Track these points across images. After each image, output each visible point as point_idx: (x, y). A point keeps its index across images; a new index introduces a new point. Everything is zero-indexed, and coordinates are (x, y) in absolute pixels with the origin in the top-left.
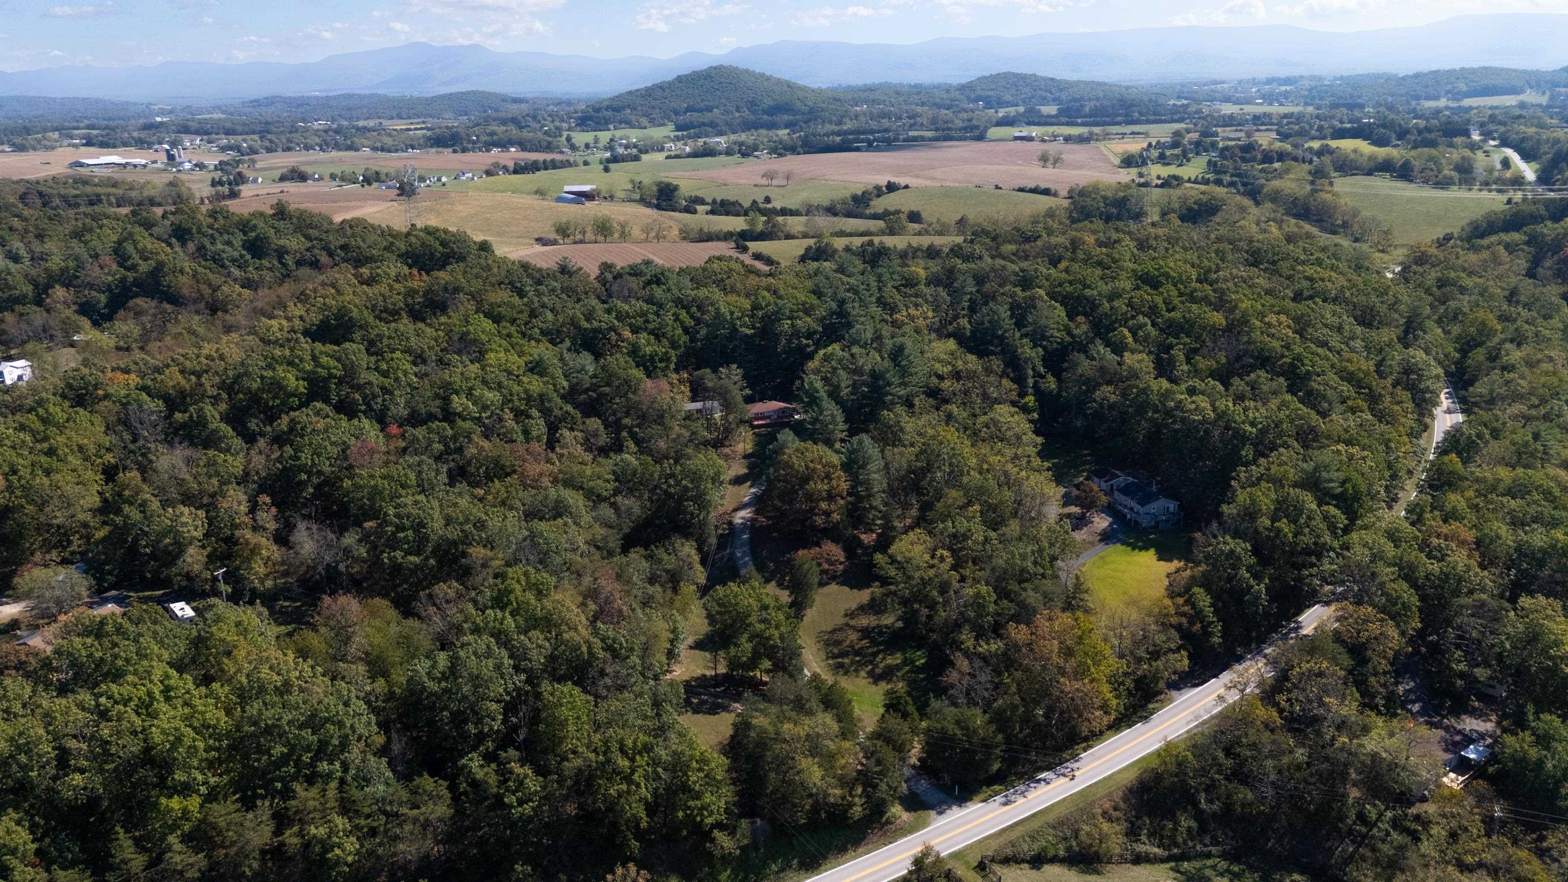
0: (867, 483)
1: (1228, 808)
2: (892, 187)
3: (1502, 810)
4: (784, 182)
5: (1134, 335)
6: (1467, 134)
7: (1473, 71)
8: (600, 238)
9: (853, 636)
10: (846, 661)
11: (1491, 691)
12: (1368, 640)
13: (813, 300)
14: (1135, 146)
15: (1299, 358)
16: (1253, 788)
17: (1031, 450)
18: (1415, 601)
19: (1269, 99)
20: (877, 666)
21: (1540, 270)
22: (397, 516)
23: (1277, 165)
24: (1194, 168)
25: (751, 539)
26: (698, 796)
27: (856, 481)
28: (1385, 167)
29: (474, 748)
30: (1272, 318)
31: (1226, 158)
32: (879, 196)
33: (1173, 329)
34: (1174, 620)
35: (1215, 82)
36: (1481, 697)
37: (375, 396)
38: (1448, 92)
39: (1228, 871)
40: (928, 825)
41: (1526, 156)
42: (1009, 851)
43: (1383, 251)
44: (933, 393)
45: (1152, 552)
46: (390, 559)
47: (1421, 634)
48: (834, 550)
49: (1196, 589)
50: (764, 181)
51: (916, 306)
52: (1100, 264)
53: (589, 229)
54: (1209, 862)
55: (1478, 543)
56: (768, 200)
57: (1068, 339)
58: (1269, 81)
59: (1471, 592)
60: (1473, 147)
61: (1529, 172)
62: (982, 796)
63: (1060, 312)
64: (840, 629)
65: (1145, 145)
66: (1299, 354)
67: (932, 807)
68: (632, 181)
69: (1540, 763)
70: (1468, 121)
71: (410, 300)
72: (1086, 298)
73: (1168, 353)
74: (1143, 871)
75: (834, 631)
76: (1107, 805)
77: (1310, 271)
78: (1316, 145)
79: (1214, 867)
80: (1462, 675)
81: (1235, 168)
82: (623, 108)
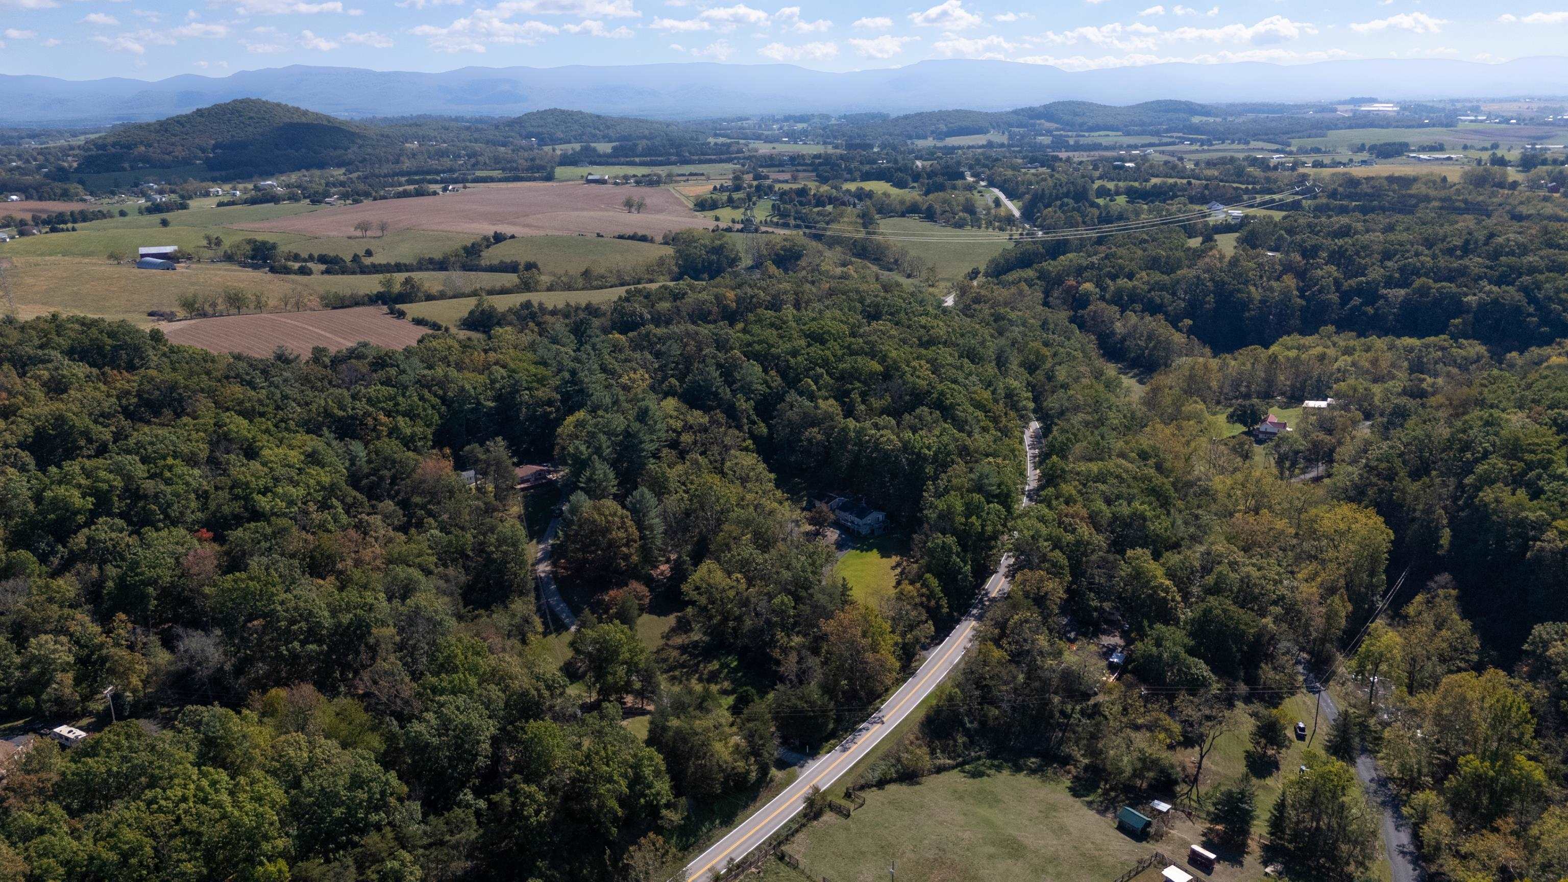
0: (651, 528)
1: (983, 724)
2: (499, 238)
3: (1146, 689)
4: (379, 233)
5: (816, 383)
6: (962, 176)
7: (948, 114)
8: (233, 311)
9: (675, 653)
10: (677, 673)
11: (1112, 617)
12: (1046, 593)
13: (541, 370)
14: (703, 189)
15: (942, 394)
16: (997, 707)
17: (771, 485)
18: (1066, 562)
19: (794, 137)
20: (702, 674)
21: (1051, 299)
22: (287, 611)
23: (829, 208)
24: (761, 212)
25: (559, 589)
26: (650, 786)
27: (640, 527)
28: (912, 210)
29: (463, 785)
30: (915, 363)
31: (785, 202)
32: (488, 247)
33: (843, 377)
34: (917, 600)
35: (741, 119)
36: (1107, 622)
37: (169, 505)
38: (933, 132)
39: (993, 765)
40: (797, 777)
41: (1011, 196)
42: (863, 782)
43: (933, 286)
44: (674, 444)
45: (875, 551)
46: (287, 650)
47: (1072, 583)
48: (637, 587)
49: (928, 575)
50: (359, 233)
51: (635, 371)
52: (772, 325)
53: (220, 301)
54: (981, 762)
55: (1090, 517)
56: (369, 253)
57: (768, 390)
58: (787, 119)
59: (1093, 551)
60: (970, 188)
61: (1013, 208)
62: (825, 750)
63: (758, 369)
64: (663, 649)
65: (712, 187)
66: (942, 391)
67: (795, 765)
68: (208, 238)
69: (1160, 656)
70: (959, 163)
71: (124, 402)
72: (773, 356)
73: (848, 397)
74: (944, 777)
75: (658, 652)
76: (912, 737)
77: (923, 320)
78: (852, 187)
79: (983, 765)
80: (1096, 609)
81: (797, 212)
82: (135, 145)
